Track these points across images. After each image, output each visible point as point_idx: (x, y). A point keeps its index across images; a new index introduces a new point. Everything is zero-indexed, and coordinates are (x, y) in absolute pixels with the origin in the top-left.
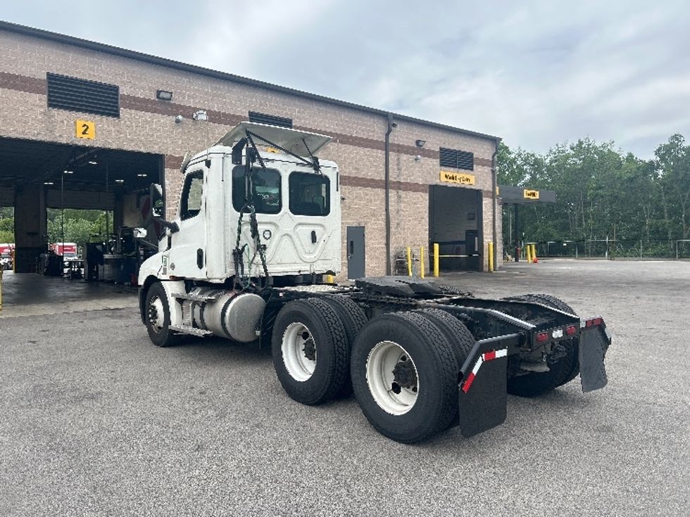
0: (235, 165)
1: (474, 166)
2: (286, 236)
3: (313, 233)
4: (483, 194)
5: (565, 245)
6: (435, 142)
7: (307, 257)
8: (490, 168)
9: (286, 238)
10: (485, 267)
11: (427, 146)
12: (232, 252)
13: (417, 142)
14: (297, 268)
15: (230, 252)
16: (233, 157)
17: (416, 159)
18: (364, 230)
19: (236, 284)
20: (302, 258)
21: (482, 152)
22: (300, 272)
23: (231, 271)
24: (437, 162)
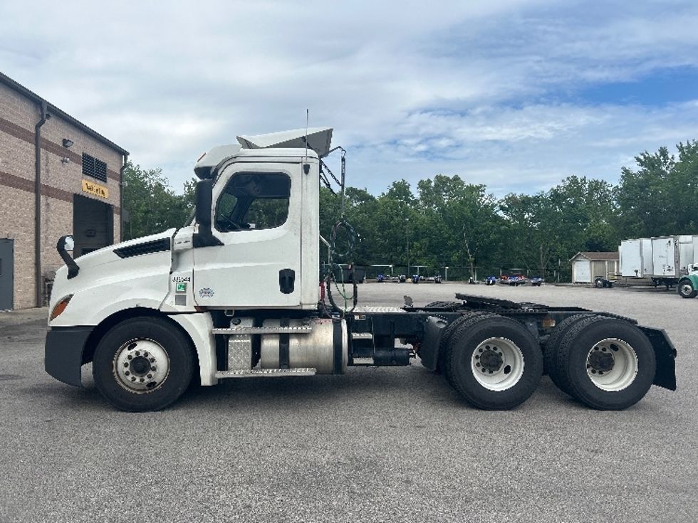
1: (107, 178)
4: (114, 209)
6: (80, 146)
8: (119, 183)
11: (73, 149)
13: (65, 141)
17: (63, 161)
18: (12, 245)
21: (113, 164)
24: (80, 168)
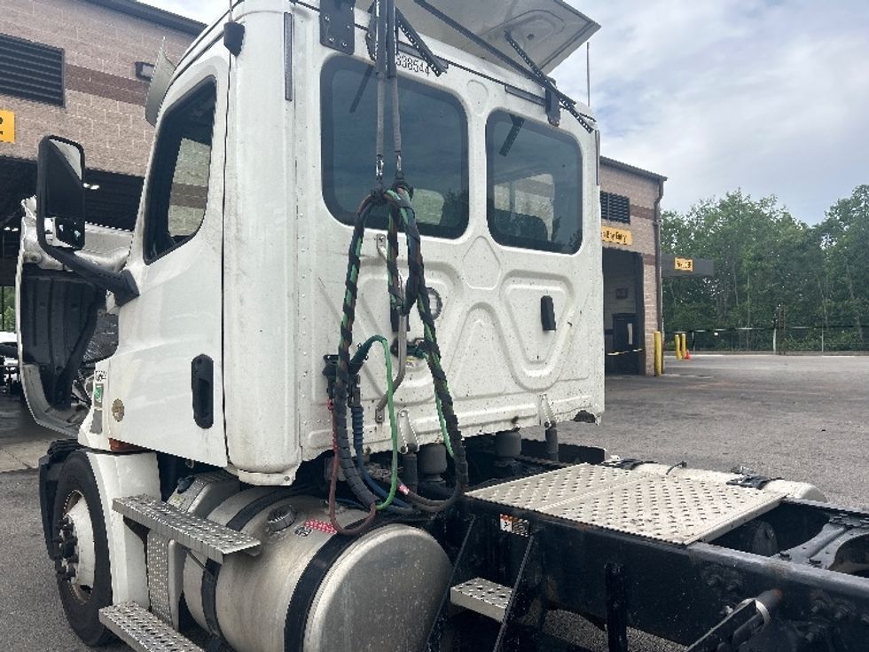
0: (329, 52)
1: (632, 217)
2: (483, 313)
3: (546, 304)
4: (644, 259)
5: (716, 334)
7: (534, 373)
8: (652, 222)
9: (481, 318)
10: (647, 369)
12: (323, 365)
14: (507, 409)
15: (316, 365)
16: (321, 18)
19: (338, 483)
20: (522, 380)
21: (641, 197)
22: (514, 420)
23: (316, 438)
